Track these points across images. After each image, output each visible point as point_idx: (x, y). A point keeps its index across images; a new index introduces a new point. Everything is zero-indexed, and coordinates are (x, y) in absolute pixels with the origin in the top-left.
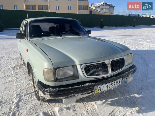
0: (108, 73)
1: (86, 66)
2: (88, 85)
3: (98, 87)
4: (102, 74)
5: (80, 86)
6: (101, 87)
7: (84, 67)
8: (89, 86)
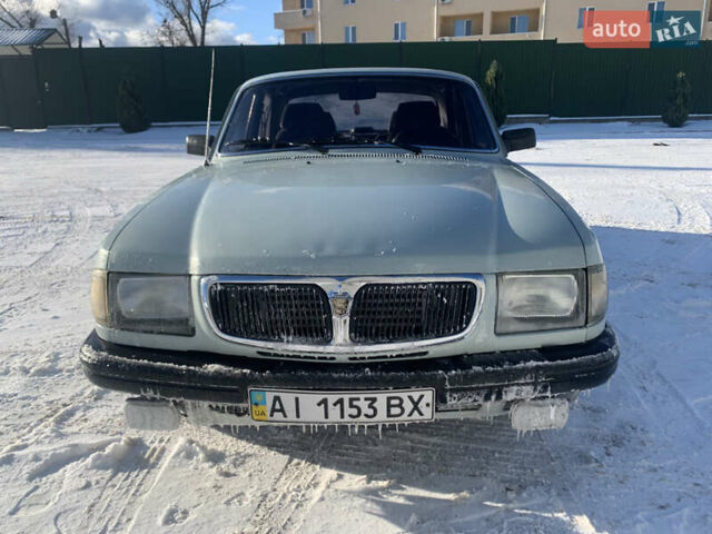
0: (327, 341)
1: (219, 288)
2: (215, 372)
3: (270, 396)
4: (291, 339)
5: (184, 367)
6: (288, 398)
7: (211, 287)
8: (217, 376)
